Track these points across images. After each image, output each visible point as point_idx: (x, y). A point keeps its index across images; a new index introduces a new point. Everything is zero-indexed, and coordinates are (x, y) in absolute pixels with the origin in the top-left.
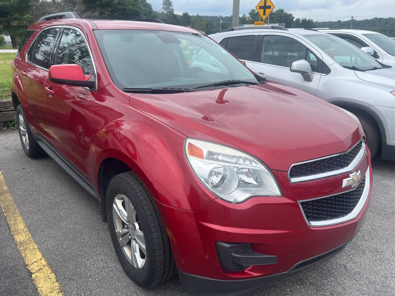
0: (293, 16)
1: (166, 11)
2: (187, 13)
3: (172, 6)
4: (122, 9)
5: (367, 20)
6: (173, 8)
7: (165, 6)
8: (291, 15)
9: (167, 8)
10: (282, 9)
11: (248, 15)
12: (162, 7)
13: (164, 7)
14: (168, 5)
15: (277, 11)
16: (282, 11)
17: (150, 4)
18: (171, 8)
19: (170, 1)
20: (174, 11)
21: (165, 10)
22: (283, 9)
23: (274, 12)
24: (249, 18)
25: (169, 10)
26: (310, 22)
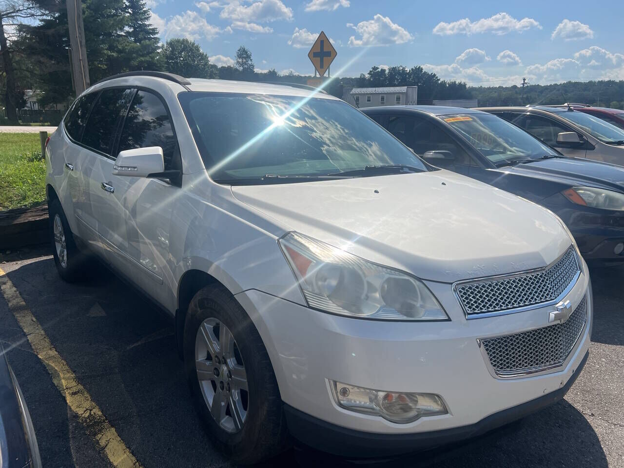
0: (437, 77)
2: (274, 71)
3: (251, 60)
5: (556, 85)
6: (252, 63)
7: (240, 60)
8: (435, 75)
10: (419, 67)
11: (367, 76)
12: (236, 61)
13: (238, 62)
14: (245, 58)
15: (412, 69)
16: (419, 70)
17: (205, 54)
18: (250, 62)
19: (249, 53)
20: (255, 67)
21: (240, 67)
23: (408, 72)
24: (369, 80)
25: (246, 66)
26: (462, 86)
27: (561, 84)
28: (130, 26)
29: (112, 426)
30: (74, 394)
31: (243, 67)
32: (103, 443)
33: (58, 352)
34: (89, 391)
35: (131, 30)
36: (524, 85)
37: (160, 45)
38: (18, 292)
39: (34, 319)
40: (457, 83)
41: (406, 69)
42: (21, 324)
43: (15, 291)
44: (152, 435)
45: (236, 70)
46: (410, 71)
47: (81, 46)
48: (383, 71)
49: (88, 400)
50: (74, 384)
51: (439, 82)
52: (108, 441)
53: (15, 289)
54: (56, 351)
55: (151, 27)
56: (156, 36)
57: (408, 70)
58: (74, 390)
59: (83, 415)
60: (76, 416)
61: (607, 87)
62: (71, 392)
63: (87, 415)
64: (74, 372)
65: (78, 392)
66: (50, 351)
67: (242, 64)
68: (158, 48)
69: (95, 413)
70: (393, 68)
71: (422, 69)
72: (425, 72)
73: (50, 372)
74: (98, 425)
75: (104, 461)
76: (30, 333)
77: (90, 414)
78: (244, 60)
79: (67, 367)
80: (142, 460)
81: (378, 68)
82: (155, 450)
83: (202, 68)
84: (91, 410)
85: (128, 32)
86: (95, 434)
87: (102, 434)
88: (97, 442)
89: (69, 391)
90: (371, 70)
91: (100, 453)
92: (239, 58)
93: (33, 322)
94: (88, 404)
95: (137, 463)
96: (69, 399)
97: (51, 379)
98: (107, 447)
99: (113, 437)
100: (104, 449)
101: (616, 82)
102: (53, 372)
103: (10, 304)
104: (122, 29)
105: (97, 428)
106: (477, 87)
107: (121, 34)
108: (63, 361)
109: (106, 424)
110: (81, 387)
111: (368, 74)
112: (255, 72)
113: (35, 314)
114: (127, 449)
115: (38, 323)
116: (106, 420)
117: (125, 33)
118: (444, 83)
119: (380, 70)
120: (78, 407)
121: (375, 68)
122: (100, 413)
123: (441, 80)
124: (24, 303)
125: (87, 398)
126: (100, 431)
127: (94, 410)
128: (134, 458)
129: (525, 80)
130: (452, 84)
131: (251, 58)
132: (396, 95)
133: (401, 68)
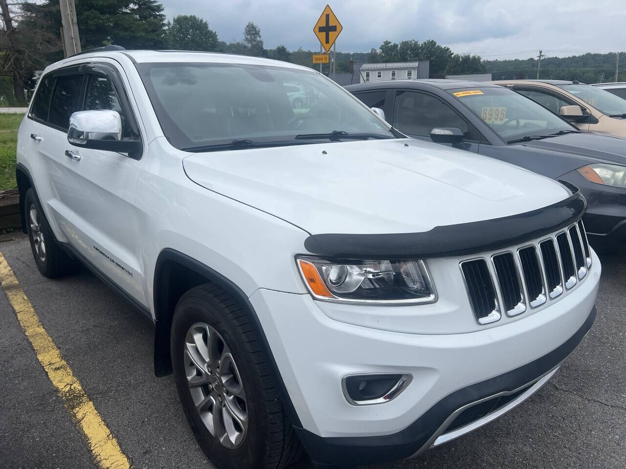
0: (450, 52)
1: (250, 45)
2: (283, 47)
3: (260, 37)
4: (128, 38)
5: (574, 57)
6: (261, 39)
7: (249, 37)
8: (448, 49)
9: (252, 40)
10: (433, 40)
11: (379, 51)
12: (244, 38)
13: (247, 39)
14: (253, 34)
15: (425, 43)
16: (433, 43)
17: (214, 32)
18: (259, 39)
19: (257, 29)
20: (263, 44)
21: (249, 43)
22: (435, 41)
23: (421, 45)
24: (380, 54)
25: (255, 43)
26: (476, 60)
27: (579, 56)
28: (135, 3)
29: (90, 400)
30: (57, 369)
31: (251, 44)
32: (79, 416)
33: (45, 329)
34: (71, 367)
35: (136, 7)
36: (540, 58)
37: (165, 22)
38: (12, 271)
39: (26, 298)
40: (471, 56)
41: (418, 43)
42: (12, 302)
43: (9, 271)
44: (127, 408)
45: (245, 47)
46: (422, 45)
47: (73, 23)
48: (395, 46)
49: (70, 375)
50: (58, 360)
51: (453, 56)
52: (85, 415)
53: (9, 268)
54: (43, 328)
55: (155, 4)
56: (161, 13)
58: (57, 365)
59: (63, 390)
60: (57, 390)
62: (54, 367)
63: (68, 389)
64: (59, 348)
65: (61, 368)
66: (37, 328)
67: (250, 41)
68: (164, 25)
69: (75, 388)
70: (406, 42)
71: (435, 43)
72: (438, 46)
73: (36, 349)
74: (77, 399)
75: (79, 433)
76: (19, 311)
77: (70, 388)
78: (253, 37)
79: (52, 343)
80: (116, 432)
81: (390, 43)
82: (129, 422)
84: (71, 385)
85: (133, 10)
86: (73, 408)
87: (80, 407)
88: (75, 416)
89: (52, 367)
90: (383, 44)
91: (76, 426)
92: (248, 34)
93: (23, 300)
94: (69, 379)
95: (111, 435)
96: (51, 374)
97: (36, 354)
98: (83, 420)
99: (90, 411)
100: (80, 421)
102: (38, 348)
103: (3, 283)
104: (127, 6)
105: (76, 402)
106: (492, 60)
107: (126, 11)
108: (49, 338)
109: (85, 399)
110: (64, 362)
111: (380, 48)
112: (264, 49)
113: (26, 292)
114: (103, 422)
115: (29, 301)
116: (85, 394)
117: (130, 10)
118: (457, 57)
119: (392, 44)
120: (60, 381)
121: (387, 43)
122: (80, 388)
123: (455, 54)
124: (17, 282)
125: (69, 374)
126: (79, 404)
127: (74, 385)
128: (108, 431)
129: (541, 52)
130: (466, 58)
131: (260, 35)
132: (407, 71)
133: (414, 42)
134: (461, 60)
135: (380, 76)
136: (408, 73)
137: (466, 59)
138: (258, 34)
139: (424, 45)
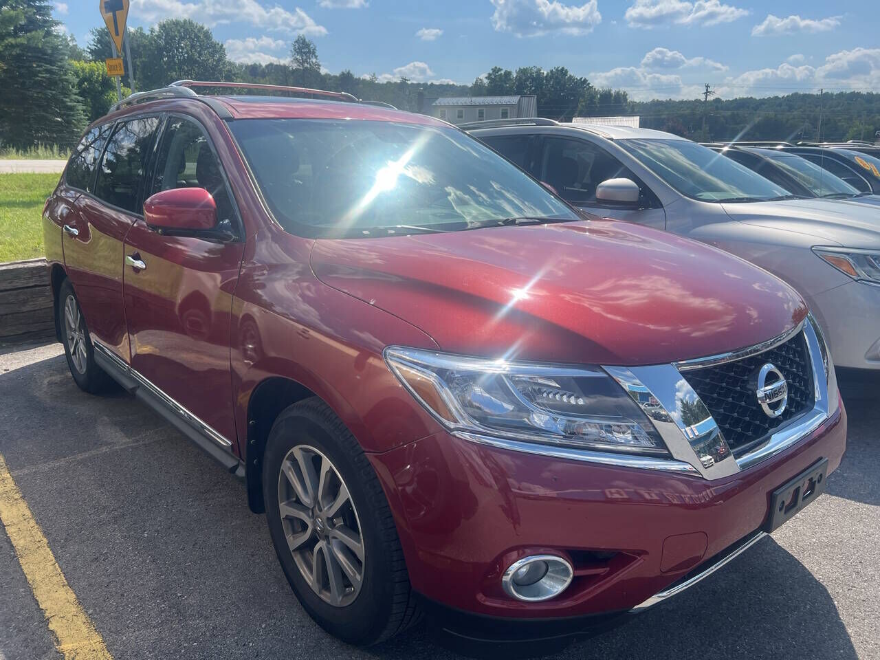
0: (589, 84)
1: (301, 68)
2: (349, 73)
3: (316, 57)
6: (318, 61)
7: (299, 57)
8: (585, 81)
9: (303, 61)
10: (563, 68)
11: (486, 81)
12: (292, 58)
13: (296, 59)
14: (306, 53)
15: (552, 72)
16: (563, 72)
18: (314, 60)
19: (312, 45)
20: (320, 68)
21: (299, 66)
22: (566, 68)
23: (545, 75)
24: (489, 86)
25: (308, 66)
26: (621, 97)
31: (303, 66)
41: (542, 71)
46: (548, 74)
48: (508, 74)
51: (591, 90)
57: (545, 72)
61: (850, 102)
67: (300, 63)
70: (524, 69)
71: (566, 71)
72: (570, 76)
78: (305, 57)
81: (500, 70)
83: (213, 65)
90: (491, 72)
92: (297, 53)
101: (862, 94)
111: (487, 78)
112: (322, 74)
119: (503, 72)
121: (496, 70)
123: (593, 88)
129: (707, 87)
130: (605, 94)
131: (316, 54)
132: (501, 108)
133: (535, 70)
134: (599, 96)
135: (462, 117)
136: (503, 113)
137: (606, 96)
138: (314, 53)
139: (550, 74)
